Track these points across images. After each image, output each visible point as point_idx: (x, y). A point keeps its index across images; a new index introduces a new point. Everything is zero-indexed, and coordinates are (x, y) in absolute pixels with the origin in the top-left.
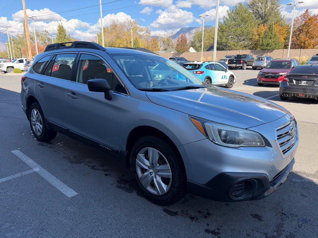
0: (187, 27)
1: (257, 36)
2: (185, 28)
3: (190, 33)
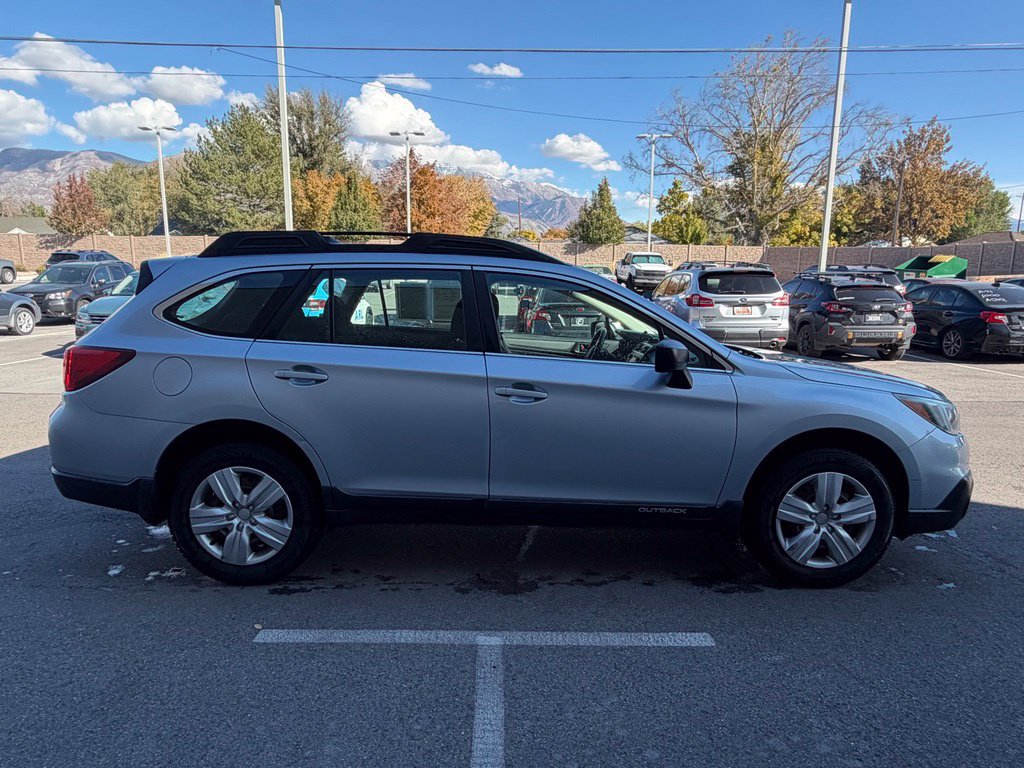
0: (29, 146)
1: (305, 201)
2: (17, 149)
3: (44, 169)
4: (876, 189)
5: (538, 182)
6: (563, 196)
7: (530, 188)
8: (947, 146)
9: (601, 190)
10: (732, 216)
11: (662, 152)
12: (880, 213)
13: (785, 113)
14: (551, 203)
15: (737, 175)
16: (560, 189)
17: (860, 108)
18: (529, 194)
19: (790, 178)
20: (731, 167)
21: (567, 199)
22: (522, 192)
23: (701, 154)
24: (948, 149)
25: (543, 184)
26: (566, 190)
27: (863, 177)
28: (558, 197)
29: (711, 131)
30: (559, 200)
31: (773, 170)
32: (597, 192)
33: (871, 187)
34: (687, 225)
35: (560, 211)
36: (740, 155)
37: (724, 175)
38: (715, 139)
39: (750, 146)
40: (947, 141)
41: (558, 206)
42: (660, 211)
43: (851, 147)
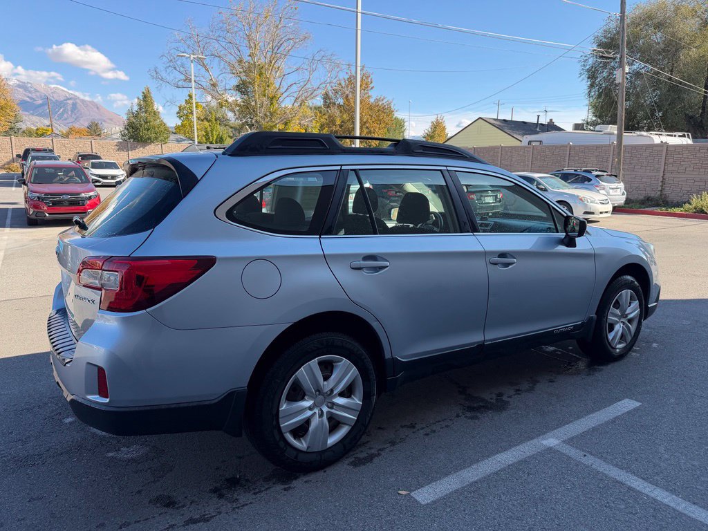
4: (335, 111)
5: (47, 83)
6: (75, 98)
7: (38, 88)
8: (371, 86)
9: (145, 97)
10: (243, 124)
11: (182, 69)
12: (338, 128)
13: (273, 50)
14: (61, 104)
15: (243, 93)
16: (70, 92)
17: (323, 53)
18: (38, 94)
19: (281, 99)
20: (237, 86)
21: (78, 101)
22: (30, 92)
23: (214, 73)
24: (372, 88)
25: (53, 86)
26: (77, 94)
27: (325, 102)
28: (68, 99)
29: (219, 57)
30: (70, 102)
31: (270, 91)
32: (141, 98)
33: (332, 109)
34: (212, 131)
35: (72, 111)
36: (244, 78)
37: (234, 93)
38: (222, 63)
39: (251, 71)
40: (371, 83)
41: (69, 108)
42: (180, 117)
43: (318, 80)
